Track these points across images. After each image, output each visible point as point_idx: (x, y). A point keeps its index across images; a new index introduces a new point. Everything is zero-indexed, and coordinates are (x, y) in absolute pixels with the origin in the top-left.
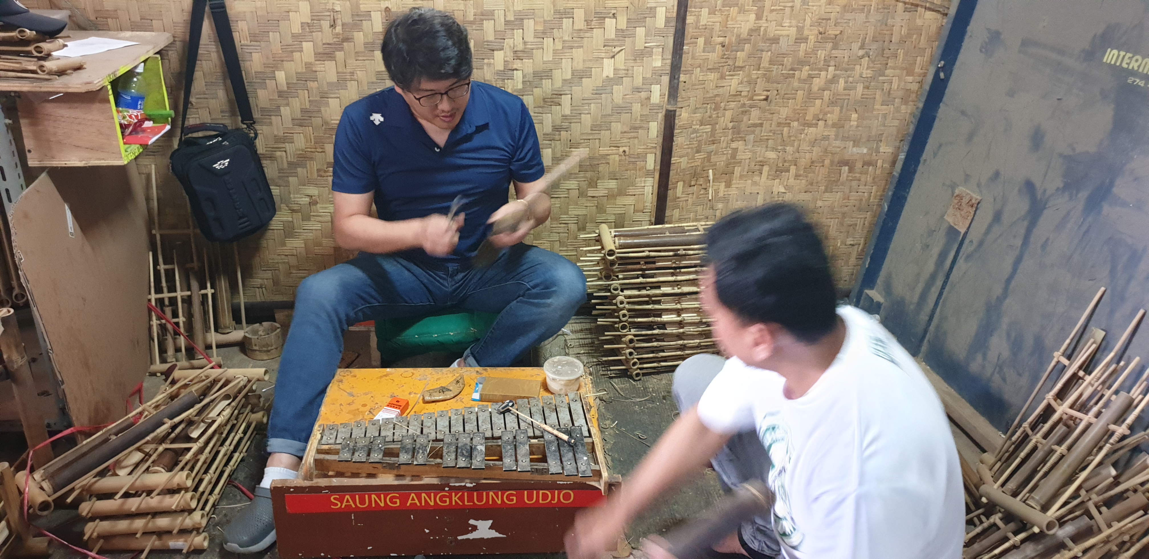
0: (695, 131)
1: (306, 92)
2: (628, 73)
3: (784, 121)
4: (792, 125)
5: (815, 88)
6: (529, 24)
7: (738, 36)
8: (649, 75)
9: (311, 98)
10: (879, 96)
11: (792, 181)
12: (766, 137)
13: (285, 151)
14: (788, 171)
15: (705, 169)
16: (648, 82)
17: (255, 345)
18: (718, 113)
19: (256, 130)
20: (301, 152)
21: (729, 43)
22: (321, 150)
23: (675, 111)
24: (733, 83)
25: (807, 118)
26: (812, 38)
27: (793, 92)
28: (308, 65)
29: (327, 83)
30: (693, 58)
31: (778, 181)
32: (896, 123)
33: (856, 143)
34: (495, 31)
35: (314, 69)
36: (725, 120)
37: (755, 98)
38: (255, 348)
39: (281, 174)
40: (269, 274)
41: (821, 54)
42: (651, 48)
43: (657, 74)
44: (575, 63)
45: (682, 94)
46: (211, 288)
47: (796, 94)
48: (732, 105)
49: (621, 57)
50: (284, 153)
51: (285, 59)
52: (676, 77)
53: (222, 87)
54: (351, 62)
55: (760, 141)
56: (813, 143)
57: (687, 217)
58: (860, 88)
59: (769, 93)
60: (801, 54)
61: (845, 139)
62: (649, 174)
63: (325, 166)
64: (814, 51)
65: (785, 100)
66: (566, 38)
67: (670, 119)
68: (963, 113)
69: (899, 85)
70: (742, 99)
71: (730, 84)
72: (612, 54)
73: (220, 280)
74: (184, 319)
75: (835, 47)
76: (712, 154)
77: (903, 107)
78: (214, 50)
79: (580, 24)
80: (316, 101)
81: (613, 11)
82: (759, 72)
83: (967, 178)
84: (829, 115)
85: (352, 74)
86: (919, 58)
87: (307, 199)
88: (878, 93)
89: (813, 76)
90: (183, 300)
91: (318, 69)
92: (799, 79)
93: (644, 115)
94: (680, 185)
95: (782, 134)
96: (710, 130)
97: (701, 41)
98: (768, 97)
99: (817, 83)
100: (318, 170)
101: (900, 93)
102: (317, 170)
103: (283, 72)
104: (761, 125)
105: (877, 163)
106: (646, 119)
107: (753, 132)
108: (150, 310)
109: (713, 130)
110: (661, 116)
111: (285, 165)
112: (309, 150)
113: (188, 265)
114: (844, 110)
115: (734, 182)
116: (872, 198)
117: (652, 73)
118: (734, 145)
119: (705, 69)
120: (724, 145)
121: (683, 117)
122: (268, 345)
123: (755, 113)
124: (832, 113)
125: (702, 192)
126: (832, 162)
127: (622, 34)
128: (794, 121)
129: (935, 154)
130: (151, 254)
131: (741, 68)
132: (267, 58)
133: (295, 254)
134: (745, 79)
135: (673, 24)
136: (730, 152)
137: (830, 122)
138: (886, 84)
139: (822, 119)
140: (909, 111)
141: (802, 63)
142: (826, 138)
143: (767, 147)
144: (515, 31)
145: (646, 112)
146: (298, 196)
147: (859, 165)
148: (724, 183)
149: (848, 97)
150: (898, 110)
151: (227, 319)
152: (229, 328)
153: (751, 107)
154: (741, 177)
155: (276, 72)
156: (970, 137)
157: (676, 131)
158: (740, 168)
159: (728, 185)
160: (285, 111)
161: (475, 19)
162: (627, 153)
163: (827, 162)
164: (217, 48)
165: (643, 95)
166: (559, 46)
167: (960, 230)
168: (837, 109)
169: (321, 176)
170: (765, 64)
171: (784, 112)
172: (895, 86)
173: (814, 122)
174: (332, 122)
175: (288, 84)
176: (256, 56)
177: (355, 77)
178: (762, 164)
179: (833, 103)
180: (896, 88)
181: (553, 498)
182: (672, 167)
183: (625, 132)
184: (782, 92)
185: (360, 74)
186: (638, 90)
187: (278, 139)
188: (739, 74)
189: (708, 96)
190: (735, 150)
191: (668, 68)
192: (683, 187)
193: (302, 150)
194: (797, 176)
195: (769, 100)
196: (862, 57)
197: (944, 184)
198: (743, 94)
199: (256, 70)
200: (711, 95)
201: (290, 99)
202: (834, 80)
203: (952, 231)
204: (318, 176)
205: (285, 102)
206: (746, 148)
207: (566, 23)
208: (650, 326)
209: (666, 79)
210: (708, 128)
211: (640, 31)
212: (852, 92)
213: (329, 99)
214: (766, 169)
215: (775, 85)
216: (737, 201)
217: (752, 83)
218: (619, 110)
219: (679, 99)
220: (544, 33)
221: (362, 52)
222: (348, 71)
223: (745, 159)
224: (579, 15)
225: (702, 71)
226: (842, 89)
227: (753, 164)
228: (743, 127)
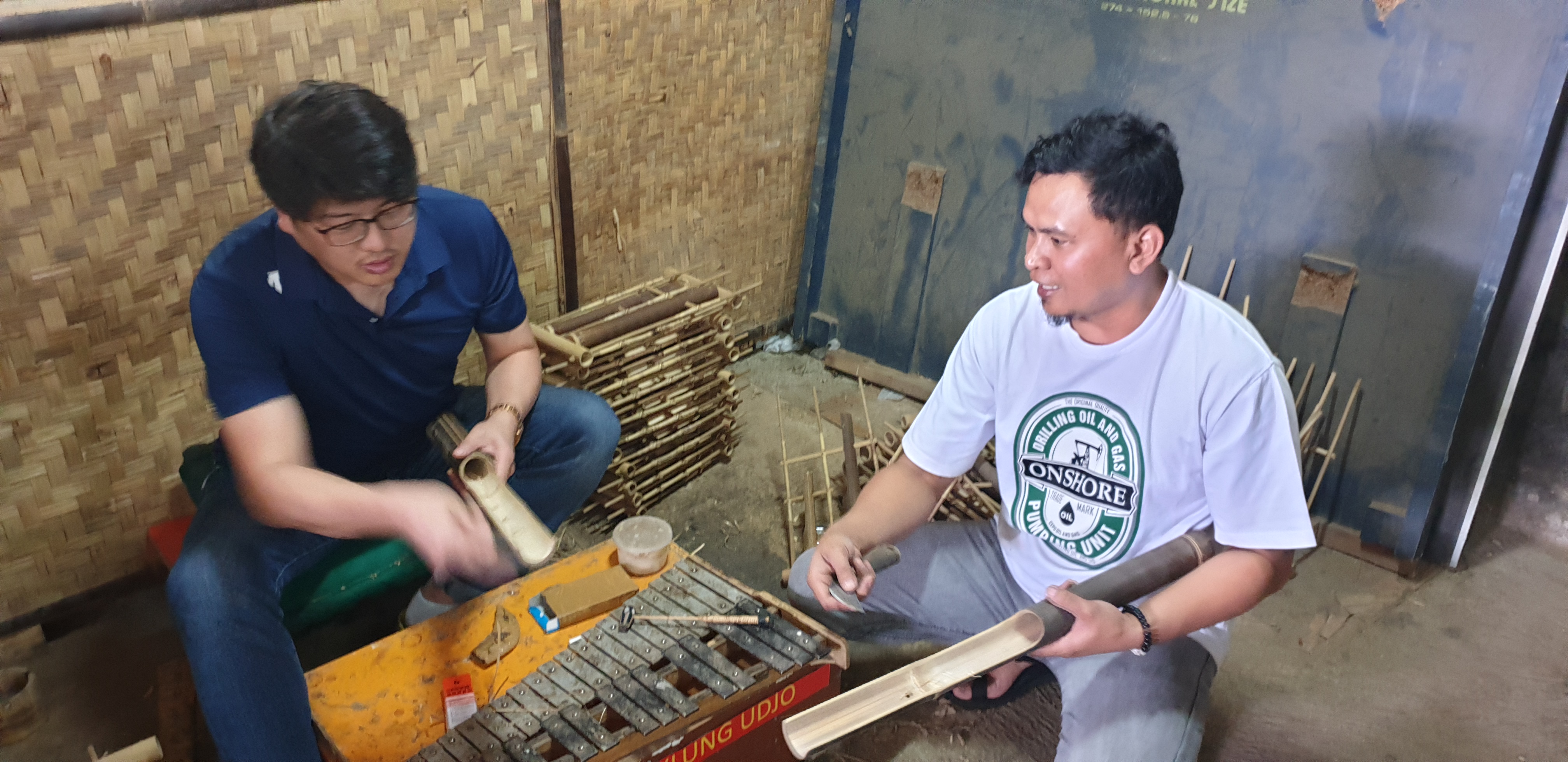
0: (592, 160)
2: (496, 94)
3: (687, 125)
4: (696, 128)
5: (716, 74)
6: (348, 46)
7: (623, 19)
10: (782, 71)
11: (706, 201)
12: (668, 151)
14: (700, 189)
15: (609, 209)
16: (525, 103)
18: (612, 130)
21: (614, 31)
22: (18, 334)
23: (566, 138)
24: (625, 84)
25: (712, 116)
26: (706, 9)
27: (693, 83)
29: (12, 211)
30: (575, 57)
31: (689, 206)
32: (804, 101)
33: (768, 135)
34: (295, 66)
36: (621, 139)
37: (651, 100)
41: (718, 27)
42: (521, 52)
43: (534, 89)
44: (422, 93)
45: (570, 111)
47: (696, 85)
48: (627, 114)
49: (483, 72)
52: (561, 88)
55: (662, 158)
56: (723, 146)
58: (763, 64)
59: (666, 91)
60: (697, 30)
61: (756, 133)
62: (545, 234)
63: (33, 360)
64: (710, 25)
65: (685, 97)
66: (403, 57)
67: (561, 148)
68: (889, 73)
69: (800, 53)
70: (636, 104)
71: (620, 87)
72: (470, 71)
75: (732, 14)
76: (613, 186)
77: (808, 79)
79: (420, 33)
81: (464, 7)
82: (652, 64)
83: (918, 150)
84: (735, 106)
85: (57, 184)
86: (815, 15)
87: (9, 429)
88: (782, 65)
89: (712, 58)
92: (698, 65)
93: (528, 151)
94: (585, 238)
95: (687, 143)
96: (606, 155)
97: (581, 32)
98: (665, 96)
99: (718, 66)
101: (803, 63)
102: (17, 371)
104: (662, 135)
105: (791, 155)
106: (530, 157)
107: (654, 147)
109: (610, 154)
110: (548, 149)
114: (750, 96)
115: (642, 218)
116: (792, 201)
117: (528, 90)
118: (635, 169)
119: (591, 71)
120: (625, 171)
121: (577, 143)
123: (653, 120)
124: (738, 102)
125: (609, 243)
126: (747, 166)
127: (478, 39)
128: (698, 122)
129: (861, 131)
131: (631, 62)
134: (638, 77)
135: (543, 13)
136: (631, 180)
137: (738, 116)
138: (787, 54)
139: (728, 114)
141: (698, 43)
142: (735, 137)
143: (671, 164)
144: (327, 60)
145: (529, 146)
147: (774, 162)
148: (630, 225)
149: (752, 79)
150: (802, 84)
153: (648, 112)
154: (649, 210)
156: (908, 101)
157: (572, 165)
158: (645, 199)
159: (636, 225)
162: (515, 211)
163: (741, 167)
165: (522, 122)
166: (395, 72)
167: (930, 212)
168: (743, 97)
169: (28, 380)
170: (658, 50)
171: (686, 113)
172: (796, 54)
173: (720, 118)
174: (35, 277)
177: (64, 188)
178: (669, 187)
179: (738, 89)
180: (797, 57)
181: (773, 706)
182: (575, 216)
183: (507, 181)
184: (680, 86)
186: (513, 117)
188: (630, 71)
189: (599, 108)
190: (637, 176)
191: (546, 78)
192: (589, 240)
194: (711, 194)
195: (667, 98)
196: (759, 25)
197: (887, 165)
198: (637, 97)
200: (601, 106)
202: (735, 59)
203: (919, 218)
206: (649, 169)
207: (401, 34)
209: (546, 94)
210: (604, 152)
211: (504, 31)
212: (756, 71)
213: (21, 239)
214: (674, 192)
215: (672, 79)
216: (649, 243)
217: (645, 80)
218: (494, 151)
219: (568, 119)
220: (371, 55)
221: (69, 142)
222: (49, 180)
223: (650, 185)
224: (417, 19)
225: (587, 74)
226: (745, 69)
227: (659, 190)
228: (641, 141)
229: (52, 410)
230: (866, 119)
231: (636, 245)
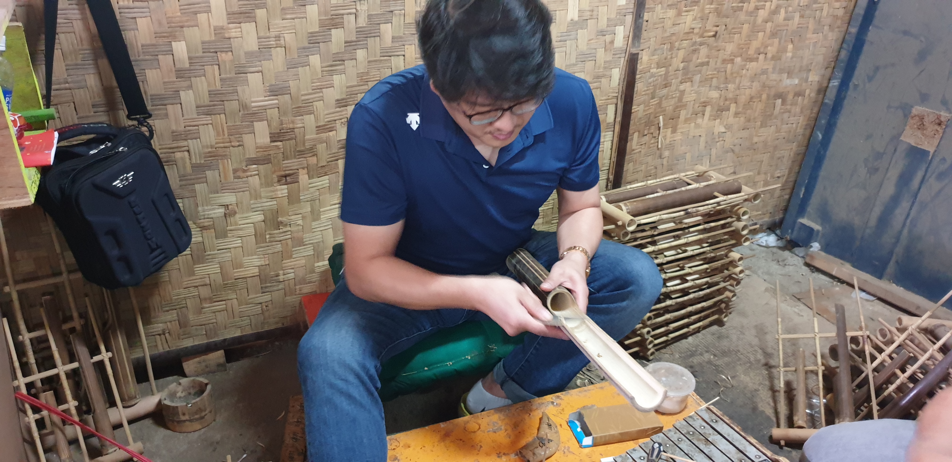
0: (653, 76)
1: (216, 67)
2: (593, 14)
3: (728, 58)
4: (735, 61)
5: (759, 20)
8: (613, 16)
9: (223, 76)
10: (811, 25)
11: (731, 120)
12: (710, 76)
13: (188, 151)
14: (728, 110)
15: (657, 115)
16: (612, 24)
17: (184, 414)
18: (672, 54)
19: (151, 126)
20: (210, 150)
22: (238, 144)
23: (638, 54)
24: (689, 20)
25: (749, 53)
27: (740, 26)
28: (219, 31)
29: (246, 53)
31: (718, 121)
32: (824, 50)
33: (790, 74)
35: (227, 35)
36: (677, 63)
37: (705, 34)
38: (183, 418)
39: (184, 183)
40: (173, 315)
43: (621, 14)
45: (644, 34)
46: (107, 351)
47: (742, 28)
48: (685, 43)
50: (186, 154)
51: (186, 24)
52: (642, 15)
53: (92, 71)
54: (277, 22)
55: (706, 81)
56: (754, 78)
57: (639, 169)
58: (797, 17)
59: (718, 28)
61: (781, 71)
62: (608, 127)
63: (244, 164)
65: (731, 35)
67: (632, 63)
69: (828, 12)
70: (694, 36)
71: (684, 21)
73: (116, 337)
74: (76, 403)
76: (664, 98)
77: (830, 34)
78: (79, 16)
80: (230, 78)
82: (712, 6)
84: (769, 48)
85: (278, 38)
87: (222, 210)
88: (811, 21)
89: (759, 8)
90: (68, 375)
91: (233, 34)
92: (747, 12)
93: (607, 62)
94: (636, 135)
95: (726, 71)
96: (664, 73)
98: (716, 33)
99: (762, 14)
100: (235, 171)
101: (828, 21)
102: (233, 170)
103: (183, 43)
104: (707, 63)
105: (805, 93)
106: (608, 66)
107: (700, 72)
108: (19, 400)
109: (667, 73)
110: (623, 62)
111: (189, 169)
112: (222, 145)
114: (783, 41)
115: (679, 126)
116: (798, 128)
117: (617, 13)
118: (682, 87)
119: (665, 5)
120: (674, 88)
121: (644, 60)
122: (200, 410)
123: (704, 51)
124: (772, 45)
125: (652, 142)
126: (768, 96)
128: (738, 56)
129: (870, 79)
130: (5, 320)
132: (160, 23)
133: (208, 282)
134: (699, 15)
136: (678, 95)
137: (769, 55)
138: (818, 12)
139: (762, 53)
140: (834, 38)
142: (764, 72)
143: (710, 86)
145: (609, 58)
146: (209, 207)
147: (790, 97)
148: (670, 129)
149: (785, 28)
150: (825, 37)
151: (132, 386)
152: (135, 397)
153: (701, 44)
154: (687, 120)
155: (173, 44)
156: (922, 56)
157: (638, 77)
158: (685, 111)
159: (674, 131)
160: (187, 97)
163: (764, 96)
164: (83, 13)
165: (608, 38)
167: (927, 149)
168: (776, 41)
169: (239, 177)
171: (730, 48)
172: (825, 13)
173: (755, 56)
174: (253, 104)
175: (190, 58)
176: (143, 23)
177: (282, 42)
178: (705, 105)
179: (774, 35)
180: (825, 15)
182: (633, 116)
184: (730, 27)
185: (289, 38)
186: (602, 33)
187: (176, 136)
188: (694, 10)
189: (666, 35)
190: (683, 92)
191: (632, 6)
192: (638, 137)
193: (212, 147)
194: (736, 114)
195: (717, 35)
198: (696, 31)
199: (144, 42)
200: (668, 34)
201: (193, 79)
203: (916, 152)
204: (235, 178)
205: (186, 84)
206: (692, 89)
209: (629, 19)
210: (663, 70)
212: (790, 22)
213: (249, 75)
214: (708, 109)
215: (725, 20)
216: (681, 146)
217: (704, 18)
218: (583, 58)
219: (642, 41)
221: (289, 8)
222: (273, 34)
223: (690, 101)
225: (662, 8)
226: (782, 19)
227: (697, 105)
228: (692, 67)
229: (252, 202)
230: (877, 69)
231: (671, 146)
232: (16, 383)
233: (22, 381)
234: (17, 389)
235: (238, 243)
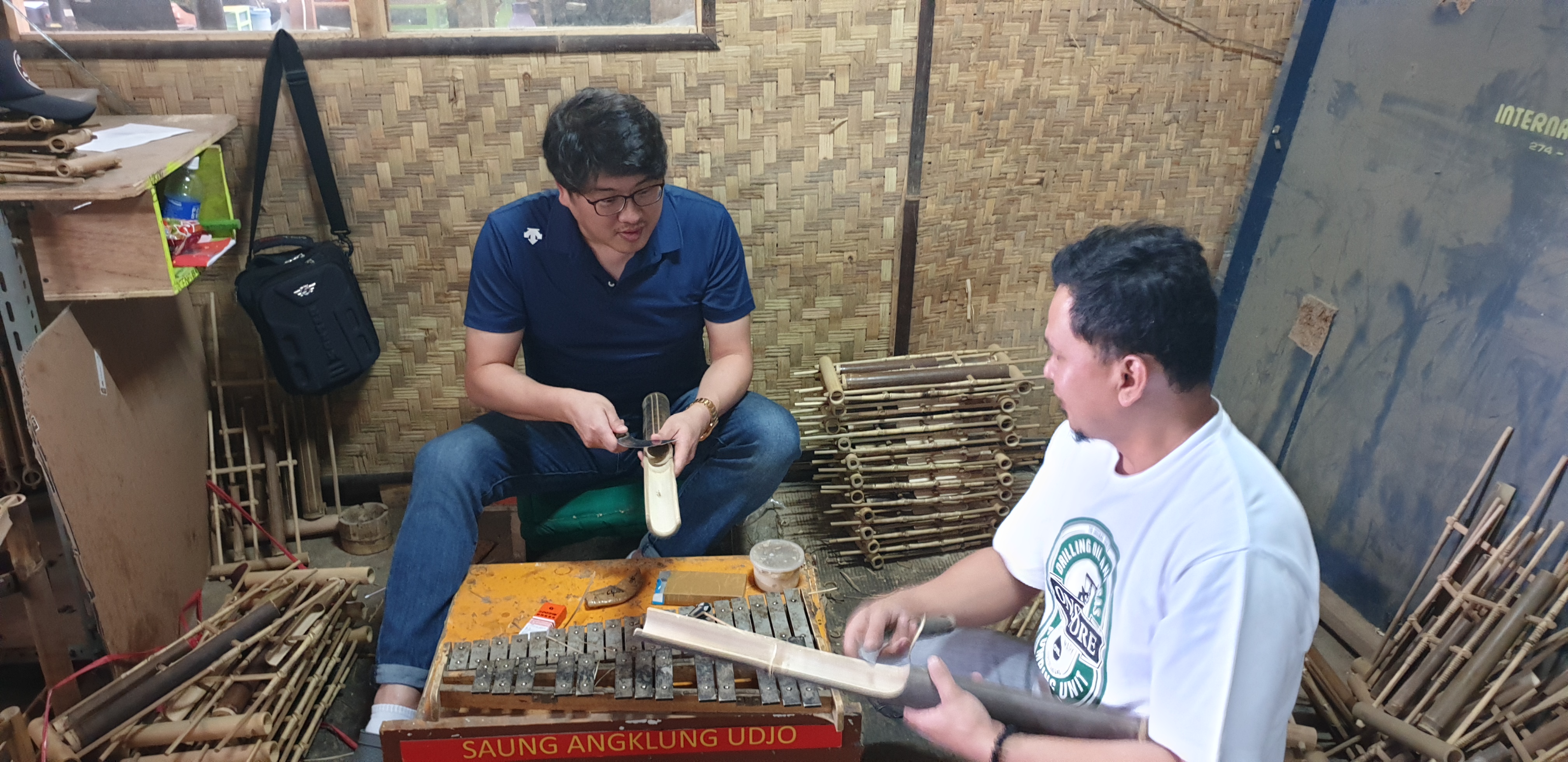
0: (946, 228)
1: (418, 189)
2: (853, 152)
3: (1065, 212)
4: (1076, 216)
5: (1107, 167)
6: (718, 91)
7: (1000, 99)
8: (881, 155)
9: (425, 198)
10: (1193, 174)
12: (1041, 234)
13: (392, 270)
15: (962, 278)
16: (879, 165)
17: (354, 535)
18: (975, 204)
19: (351, 242)
20: (412, 271)
21: (988, 110)
22: (440, 267)
23: (917, 202)
24: (995, 162)
25: (1096, 207)
26: (1100, 100)
27: (1077, 172)
28: (421, 153)
29: (447, 177)
30: (940, 130)
32: (1218, 210)
34: (672, 102)
35: (428, 159)
36: (986, 212)
37: (1026, 181)
38: (354, 538)
39: (386, 302)
40: (371, 438)
41: (1113, 120)
42: (884, 118)
43: (892, 153)
44: (781, 142)
45: (926, 179)
46: (293, 458)
47: (1081, 175)
48: (995, 191)
49: (842, 132)
50: (390, 272)
51: (390, 146)
52: (918, 156)
53: (304, 186)
54: (480, 147)
57: (937, 343)
58: (1167, 165)
59: (1044, 174)
60: (1087, 120)
62: (885, 286)
63: (446, 288)
64: (1104, 117)
65: (1066, 184)
66: (768, 109)
67: (911, 212)
68: (1308, 194)
69: (1219, 160)
70: (1007, 183)
71: (990, 164)
72: (830, 129)
73: (305, 448)
74: (257, 502)
75: (1132, 110)
76: (970, 258)
77: (1227, 188)
78: (294, 136)
79: (787, 89)
80: (432, 201)
81: (831, 71)
82: (1030, 147)
83: (1317, 282)
84: (1126, 202)
85: (481, 163)
86: (1245, 122)
87: (422, 334)
88: (1192, 170)
89: (1103, 150)
90: (255, 476)
91: (435, 158)
92: (1085, 155)
93: (876, 209)
94: (928, 300)
95: (1064, 229)
96: (965, 226)
97: (950, 107)
98: (1042, 179)
99: (1109, 159)
100: (437, 295)
101: (1222, 170)
102: (435, 294)
103: (387, 164)
104: (1035, 217)
106: (878, 214)
107: (1024, 227)
108: (209, 490)
109: (970, 227)
110: (898, 209)
111: (392, 289)
112: (424, 267)
113: (261, 428)
114: (1147, 194)
115: (1001, 294)
117: (886, 153)
118: (998, 245)
119: (957, 145)
120: (986, 245)
121: (929, 209)
122: (371, 535)
123: (1026, 202)
124: (1131, 198)
125: (957, 310)
127: (842, 101)
128: (1080, 211)
129: (1272, 251)
130: (210, 414)
131: (1006, 142)
132: (366, 145)
133: (406, 408)
134: (1012, 157)
135: (912, 85)
136: (993, 255)
137: (1128, 212)
138: (1202, 158)
139: (1117, 208)
140: (1235, 194)
141: (1088, 133)
143: (1043, 247)
144: (700, 101)
145: (878, 204)
146: (410, 330)
148: (987, 298)
149: (1150, 177)
150: (1219, 192)
151: (315, 500)
152: (318, 511)
153: (1021, 193)
154: (1010, 287)
155: (378, 164)
156: (1319, 227)
157: (920, 229)
158: (1007, 276)
159: (993, 300)
160: (391, 216)
161: (645, 86)
162: (854, 260)
164: (298, 134)
165: (874, 181)
166: (759, 119)
167: (1311, 353)
168: (1137, 194)
169: (441, 302)
170: (1038, 135)
171: (1065, 199)
172: (1214, 160)
173: (1106, 211)
174: (455, 229)
175: (393, 179)
176: (350, 143)
177: (485, 167)
178: (1038, 270)
179: (1131, 186)
180: (1216, 163)
181: (768, 738)
182: (917, 277)
183: (851, 232)
184: (1062, 173)
185: (492, 164)
186: (867, 175)
187: (381, 254)
188: (1003, 151)
189: (962, 180)
190: (1001, 252)
191: (907, 144)
192: (932, 302)
193: (414, 268)
195: (1045, 183)
196: (1169, 123)
197: (1286, 292)
198: (1008, 176)
199: (351, 162)
200: (965, 179)
201: (396, 199)
202: (1132, 154)
203: (1300, 355)
204: (436, 302)
205: (389, 204)
206: (1016, 248)
207: (768, 88)
208: (892, 494)
209: (904, 160)
210: (963, 224)
211: (868, 97)
212: (1156, 171)
213: (450, 199)
215: (1053, 164)
216: (1005, 320)
217: (1020, 161)
218: (842, 203)
219: (923, 186)
220: (738, 103)
221: (493, 134)
222: (475, 159)
223: (1014, 264)
224: (785, 76)
225: (952, 148)
226: (1143, 166)
227: (1025, 270)
228: (1010, 220)
229: (453, 329)
230: (1281, 239)
231: (989, 319)
232: (209, 472)
233: (214, 472)
234: (209, 477)
235: (437, 370)
